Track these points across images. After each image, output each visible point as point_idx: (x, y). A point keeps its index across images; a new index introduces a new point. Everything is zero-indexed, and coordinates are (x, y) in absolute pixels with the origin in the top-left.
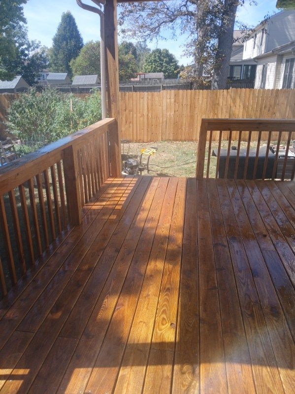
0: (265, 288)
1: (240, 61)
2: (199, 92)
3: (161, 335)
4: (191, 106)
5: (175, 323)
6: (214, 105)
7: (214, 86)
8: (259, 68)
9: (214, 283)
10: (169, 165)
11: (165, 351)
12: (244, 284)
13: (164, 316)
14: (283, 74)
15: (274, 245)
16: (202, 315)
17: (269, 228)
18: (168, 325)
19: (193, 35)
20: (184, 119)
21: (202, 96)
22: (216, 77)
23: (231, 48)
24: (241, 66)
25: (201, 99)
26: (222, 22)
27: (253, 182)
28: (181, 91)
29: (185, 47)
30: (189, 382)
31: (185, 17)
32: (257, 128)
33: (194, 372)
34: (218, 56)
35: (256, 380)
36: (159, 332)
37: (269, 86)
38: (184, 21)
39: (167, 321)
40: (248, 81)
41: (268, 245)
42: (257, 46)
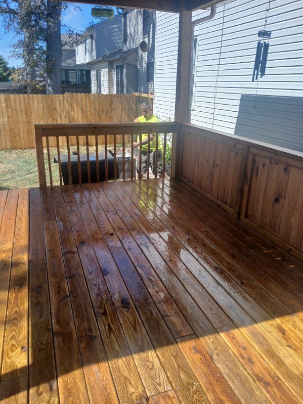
0: (115, 283)
1: (74, 65)
2: (33, 97)
3: (11, 364)
4: (26, 112)
5: (27, 346)
6: (52, 110)
7: (49, 91)
8: (93, 74)
9: (66, 292)
10: (10, 177)
11: (18, 378)
12: (95, 285)
13: (13, 342)
14: (115, 80)
15: (120, 241)
16: (56, 327)
17: (115, 226)
18: (19, 349)
19: (19, 36)
20: (21, 126)
21: (37, 100)
22: (49, 81)
23: (60, 51)
24: (75, 70)
25: (36, 103)
26: (48, 24)
27: (98, 185)
28: (12, 96)
29: (12, 48)
30: (47, 401)
31: (7, 15)
32: (93, 132)
33: (51, 389)
34: (48, 59)
35: (114, 373)
36: (9, 361)
37: (105, 91)
38: (7, 20)
39: (17, 346)
40: (85, 87)
41: (115, 243)
42: (88, 51)
